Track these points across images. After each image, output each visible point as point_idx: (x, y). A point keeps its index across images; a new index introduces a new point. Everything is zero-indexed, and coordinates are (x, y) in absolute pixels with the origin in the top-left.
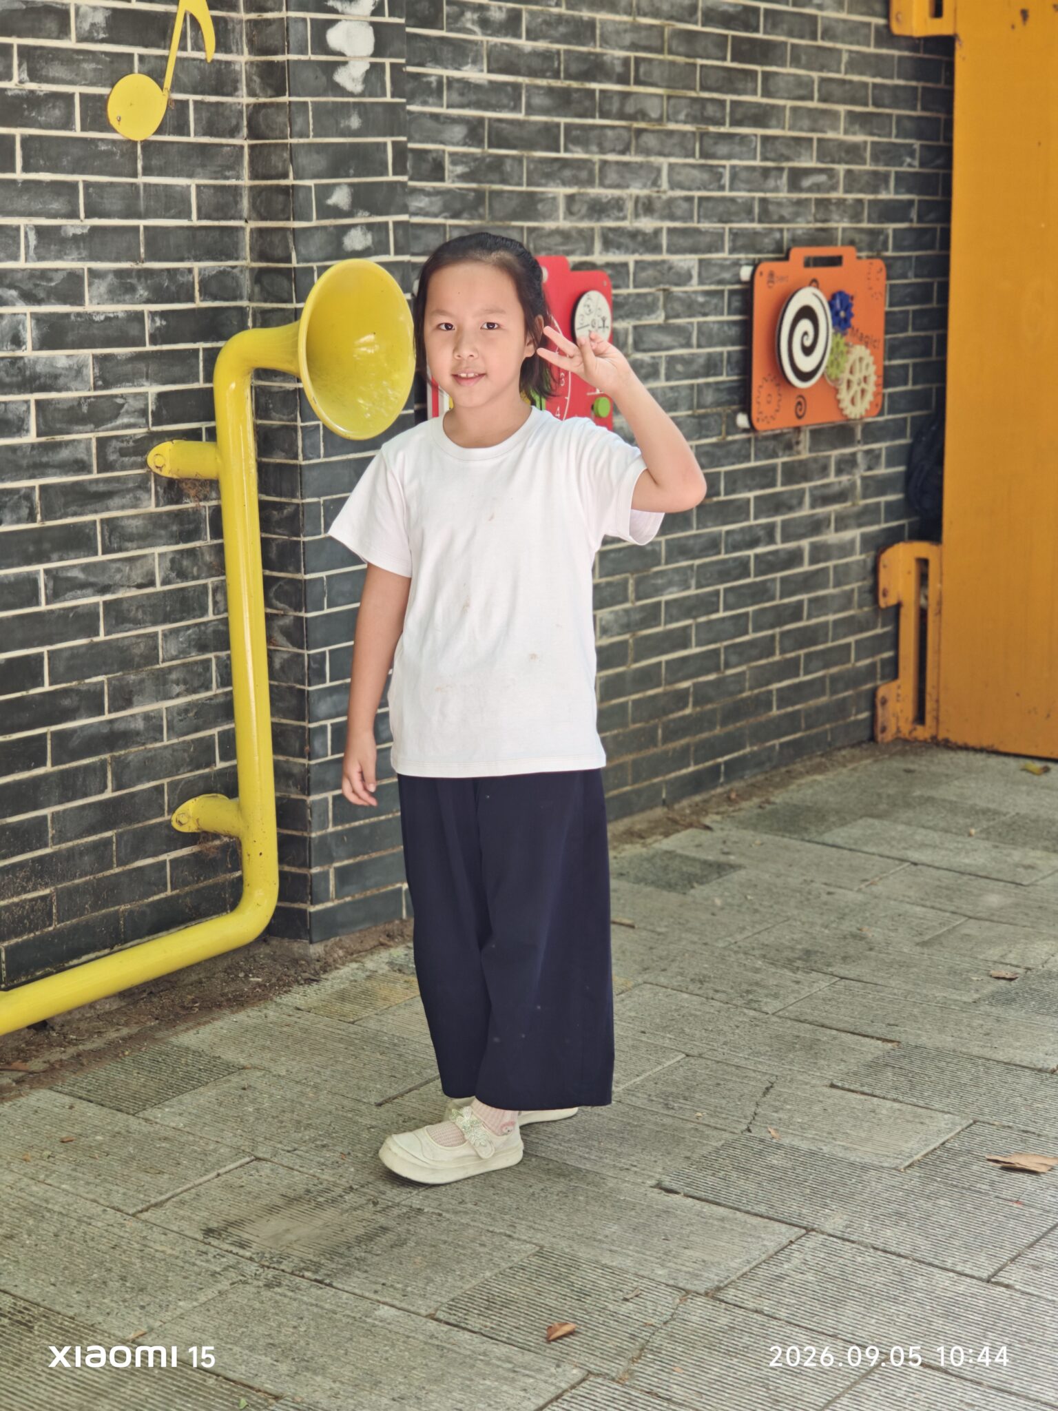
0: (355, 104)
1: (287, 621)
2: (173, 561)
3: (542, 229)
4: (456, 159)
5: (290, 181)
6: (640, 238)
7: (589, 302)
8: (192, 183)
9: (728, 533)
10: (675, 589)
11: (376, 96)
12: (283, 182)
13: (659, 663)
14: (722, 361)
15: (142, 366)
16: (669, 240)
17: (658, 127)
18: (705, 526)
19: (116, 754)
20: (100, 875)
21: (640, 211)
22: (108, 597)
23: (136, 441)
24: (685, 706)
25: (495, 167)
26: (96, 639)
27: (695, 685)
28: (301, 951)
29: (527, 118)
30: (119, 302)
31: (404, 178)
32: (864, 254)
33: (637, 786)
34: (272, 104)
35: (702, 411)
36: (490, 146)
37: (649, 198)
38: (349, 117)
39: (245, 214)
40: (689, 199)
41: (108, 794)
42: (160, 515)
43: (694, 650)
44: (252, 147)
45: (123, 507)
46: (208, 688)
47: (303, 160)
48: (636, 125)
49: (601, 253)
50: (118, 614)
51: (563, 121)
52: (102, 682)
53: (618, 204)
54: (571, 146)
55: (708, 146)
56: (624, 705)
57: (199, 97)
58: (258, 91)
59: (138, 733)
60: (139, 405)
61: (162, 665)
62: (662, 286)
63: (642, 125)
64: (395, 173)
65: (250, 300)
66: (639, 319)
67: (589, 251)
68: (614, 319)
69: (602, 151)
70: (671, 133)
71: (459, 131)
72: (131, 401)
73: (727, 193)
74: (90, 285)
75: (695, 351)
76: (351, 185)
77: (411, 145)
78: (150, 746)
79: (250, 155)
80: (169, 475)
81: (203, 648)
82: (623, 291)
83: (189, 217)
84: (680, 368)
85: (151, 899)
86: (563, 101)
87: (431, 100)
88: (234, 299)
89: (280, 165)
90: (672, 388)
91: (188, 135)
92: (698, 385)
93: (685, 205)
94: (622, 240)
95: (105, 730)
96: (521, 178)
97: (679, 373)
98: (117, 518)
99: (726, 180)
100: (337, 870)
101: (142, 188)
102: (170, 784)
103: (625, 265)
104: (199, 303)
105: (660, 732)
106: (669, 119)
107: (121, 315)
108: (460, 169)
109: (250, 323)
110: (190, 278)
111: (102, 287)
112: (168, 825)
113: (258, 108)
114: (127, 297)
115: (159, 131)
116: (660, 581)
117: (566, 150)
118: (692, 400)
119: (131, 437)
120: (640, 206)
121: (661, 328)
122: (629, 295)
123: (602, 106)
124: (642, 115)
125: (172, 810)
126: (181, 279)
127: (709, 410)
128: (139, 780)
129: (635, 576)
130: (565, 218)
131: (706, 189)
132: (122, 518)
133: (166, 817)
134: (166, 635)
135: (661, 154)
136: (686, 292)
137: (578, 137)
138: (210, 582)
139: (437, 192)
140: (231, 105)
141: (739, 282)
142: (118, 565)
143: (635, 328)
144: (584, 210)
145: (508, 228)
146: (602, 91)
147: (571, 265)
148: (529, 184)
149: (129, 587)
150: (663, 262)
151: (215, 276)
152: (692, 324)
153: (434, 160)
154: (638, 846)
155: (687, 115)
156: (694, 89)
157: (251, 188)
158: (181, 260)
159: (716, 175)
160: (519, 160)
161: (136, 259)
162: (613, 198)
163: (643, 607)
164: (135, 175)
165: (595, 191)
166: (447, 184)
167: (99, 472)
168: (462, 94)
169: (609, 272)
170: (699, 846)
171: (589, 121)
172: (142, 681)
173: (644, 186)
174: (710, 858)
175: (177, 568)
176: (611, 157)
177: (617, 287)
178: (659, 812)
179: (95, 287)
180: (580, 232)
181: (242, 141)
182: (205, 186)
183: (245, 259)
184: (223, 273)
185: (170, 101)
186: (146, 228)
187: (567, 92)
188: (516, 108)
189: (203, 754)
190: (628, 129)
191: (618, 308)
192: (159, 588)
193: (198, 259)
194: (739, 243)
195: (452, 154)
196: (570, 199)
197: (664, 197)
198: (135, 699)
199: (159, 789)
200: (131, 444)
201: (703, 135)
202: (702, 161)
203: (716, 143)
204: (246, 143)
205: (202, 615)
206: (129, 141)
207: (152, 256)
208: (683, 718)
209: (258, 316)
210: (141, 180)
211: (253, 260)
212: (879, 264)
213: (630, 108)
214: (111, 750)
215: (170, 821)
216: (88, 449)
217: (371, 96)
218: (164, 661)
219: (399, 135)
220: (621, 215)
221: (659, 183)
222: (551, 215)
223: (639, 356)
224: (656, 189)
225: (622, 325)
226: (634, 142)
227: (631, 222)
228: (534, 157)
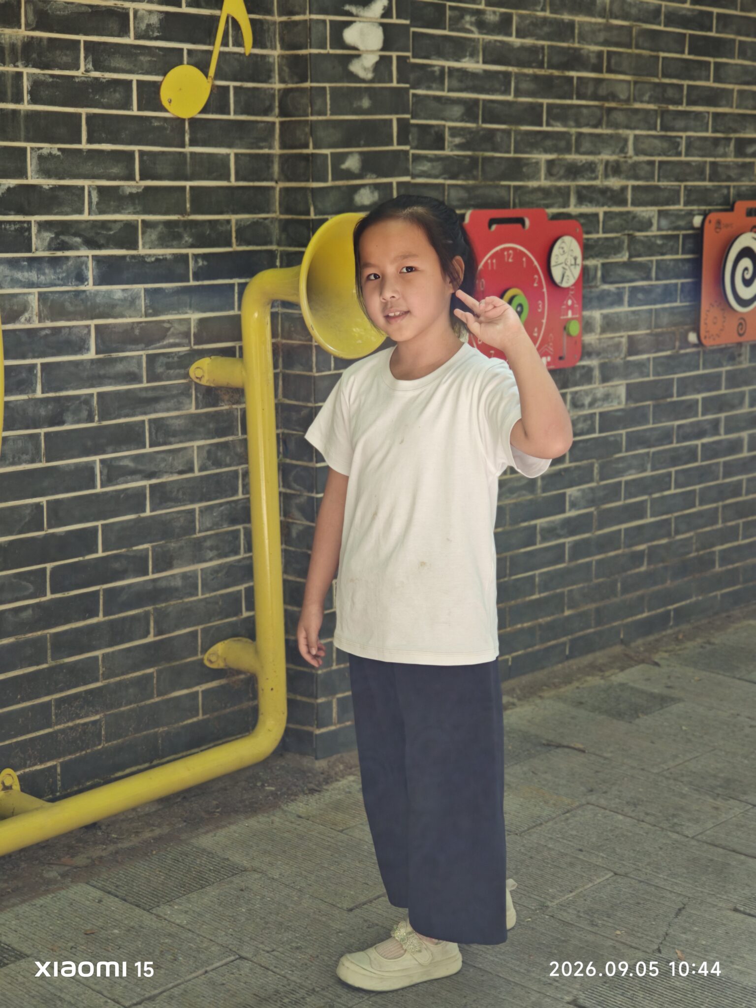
0: (366, 88)
1: (302, 500)
2: (209, 452)
3: (526, 187)
4: (454, 132)
5: (310, 151)
6: (609, 194)
7: (563, 245)
8: (231, 152)
9: (679, 427)
10: (633, 471)
11: (384, 82)
12: (305, 151)
13: (620, 531)
14: (676, 290)
15: (186, 298)
16: (633, 195)
17: (625, 106)
18: (660, 422)
19: (158, 606)
20: (143, 703)
21: (610, 172)
22: (154, 481)
23: (180, 357)
24: (641, 564)
25: (488, 139)
26: (143, 515)
27: (649, 548)
28: (309, 765)
29: (515, 100)
30: (167, 247)
31: (407, 148)
33: (599, 628)
34: (297, 89)
35: (659, 330)
36: (484, 121)
37: (617, 163)
38: (361, 98)
39: (276, 176)
40: (651, 163)
41: (150, 639)
42: (198, 416)
43: (649, 520)
44: (281, 123)
45: (168, 410)
46: (236, 552)
47: (321, 133)
48: (607, 105)
49: (575, 206)
50: (162, 495)
51: (545, 101)
52: (147, 550)
53: (590, 168)
54: (552, 122)
55: (668, 121)
56: (590, 563)
57: (238, 84)
58: (287, 78)
59: (176, 589)
60: (183, 328)
61: (198, 535)
62: (626, 232)
63: (613, 105)
64: (399, 144)
65: (279, 244)
66: (607, 258)
67: (566, 204)
68: (584, 258)
69: (578, 125)
70: (637, 111)
71: (458, 110)
72: (176, 325)
73: (683, 158)
74: (143, 233)
75: (654, 283)
76: (361, 153)
77: (413, 121)
78: (186, 600)
79: (281, 130)
80: (208, 384)
81: (234, 521)
82: (594, 236)
83: (228, 178)
84: (640, 296)
85: (186, 722)
86: (546, 86)
87: (434, 86)
88: (265, 244)
89: (303, 137)
90: (634, 312)
91: (229, 113)
92: (656, 310)
93: (647, 168)
94: (594, 195)
95: (150, 587)
96: (509, 146)
97: (640, 300)
98: (162, 419)
99: (683, 148)
100: (339, 700)
101: (188, 156)
102: (203, 630)
103: (596, 215)
104: (235, 248)
105: (619, 585)
106: (635, 100)
107: (168, 257)
108: (457, 140)
109: (278, 264)
110: (229, 227)
111: (153, 235)
112: (201, 663)
113: (286, 92)
114: (175, 243)
115: (204, 110)
116: (621, 465)
117: (548, 125)
118: (651, 322)
119: (176, 353)
120: (609, 168)
121: (625, 265)
122: (599, 239)
123: (580, 89)
124: (613, 97)
125: (204, 651)
126: (221, 228)
127: (665, 330)
128: (177, 627)
129: (600, 461)
130: (546, 179)
131: (665, 155)
132: (167, 418)
133: (200, 657)
134: (202, 511)
135: (628, 127)
136: (647, 236)
137: (559, 114)
138: (240, 468)
139: (438, 159)
140: (265, 90)
141: (693, 228)
142: (163, 455)
143: (603, 265)
144: (562, 172)
145: (497, 186)
146: (579, 78)
147: (550, 216)
148: (516, 152)
149: (172, 473)
150: (628, 213)
151: (249, 226)
152: (651, 261)
153: (437, 133)
154: (598, 678)
155: (651, 97)
156: (657, 76)
157: (281, 156)
158: (221, 213)
159: (674, 144)
160: (507, 132)
161: (183, 212)
162: (587, 163)
163: (606, 486)
164: (183, 146)
165: (571, 157)
166: (447, 152)
167: (148, 382)
168: (461, 81)
169: (582, 221)
170: (648, 680)
171: (568, 102)
172: (181, 548)
173: (613, 153)
174: (656, 691)
175: (212, 457)
176: (586, 130)
177: (588, 233)
178: (618, 649)
179: (147, 234)
180: (559, 189)
181: (274, 119)
182: (242, 154)
183: (275, 212)
184: (256, 224)
185: (214, 88)
186: (191, 188)
187: (550, 78)
188: (506, 92)
189: (232, 605)
190: (601, 108)
191: (588, 249)
192: (197, 473)
193: (235, 212)
194: (693, 197)
195: (450, 128)
196: (550, 163)
197: (630, 161)
198: (175, 562)
199: (194, 634)
200: (176, 359)
201: (664, 113)
202: (663, 133)
203: (674, 119)
204: (277, 120)
205: (233, 495)
206: (178, 119)
207: (196, 210)
208: (638, 574)
209: (285, 257)
210: (189, 149)
211: (281, 213)
213: (602, 91)
214: (154, 604)
215: (202, 660)
216: (139, 364)
217: (379, 82)
218: (200, 531)
219: (403, 113)
220: (593, 176)
221: (626, 150)
222: (534, 176)
223: (606, 287)
224: (623, 155)
225: (591, 263)
226: (605, 118)
227: (602, 181)
228: (520, 131)
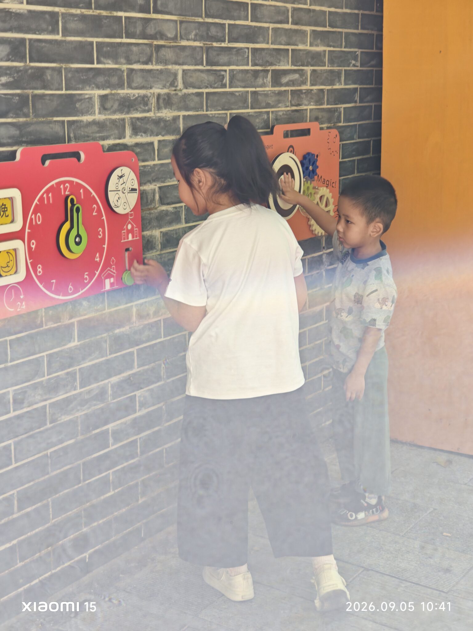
3: (81, 121)
4: (1, 72)
6: (162, 124)
16: (184, 124)
17: (174, 44)
21: (162, 105)
25: (37, 77)
29: (63, 39)
32: (324, 126)
36: (32, 61)
37: (168, 95)
40: (200, 95)
48: (155, 43)
49: (131, 137)
51: (95, 40)
53: (144, 101)
54: (102, 59)
55: (213, 56)
56: (161, 452)
63: (161, 42)
66: (163, 182)
67: (122, 136)
68: (141, 183)
69: (129, 62)
70: (184, 48)
71: (3, 50)
73: (228, 89)
82: (151, 163)
86: (95, 25)
93: (196, 99)
94: (148, 126)
96: (61, 84)
99: (227, 80)
103: (152, 144)
106: (182, 38)
108: (4, 80)
117: (98, 63)
122: (155, 165)
123: (128, 29)
124: (160, 35)
129: (166, 362)
130: (100, 113)
131: (212, 87)
135: (176, 63)
137: (109, 52)
143: (160, 188)
144: (116, 106)
145: (50, 122)
148: (66, 89)
155: (196, 35)
156: (201, 16)
159: (219, 77)
160: (59, 71)
162: (139, 97)
163: (173, 382)
165: (124, 92)
168: (4, 21)
169: (138, 150)
171: (118, 40)
173: (164, 87)
176: (136, 66)
177: (144, 161)
180: (113, 122)
187: (98, 18)
188: (54, 31)
190: (150, 45)
196: (103, 98)
197: (180, 94)
201: (209, 49)
202: (209, 68)
203: (218, 55)
212: (335, 132)
213: (151, 31)
220: (147, 108)
221: (176, 84)
222: (89, 111)
223: (164, 208)
224: (174, 89)
225: (148, 187)
226: (154, 55)
227: (154, 113)
228: (71, 68)
